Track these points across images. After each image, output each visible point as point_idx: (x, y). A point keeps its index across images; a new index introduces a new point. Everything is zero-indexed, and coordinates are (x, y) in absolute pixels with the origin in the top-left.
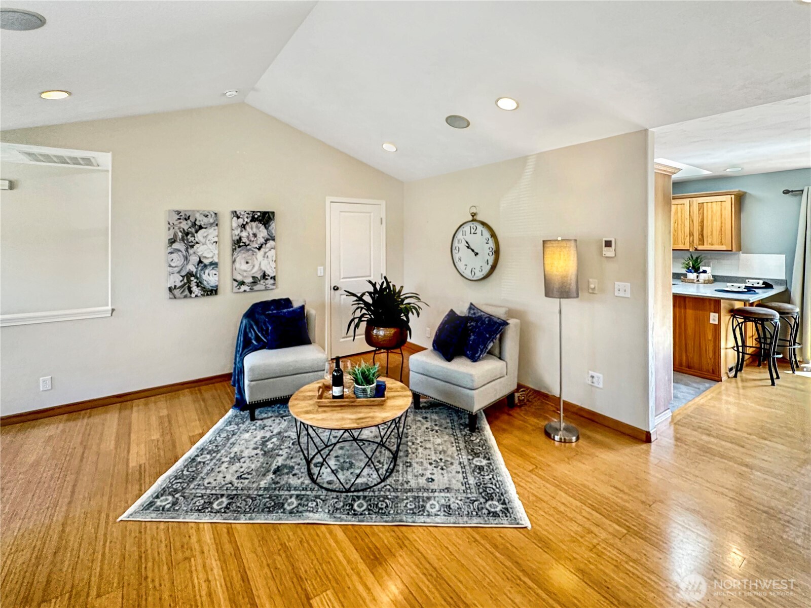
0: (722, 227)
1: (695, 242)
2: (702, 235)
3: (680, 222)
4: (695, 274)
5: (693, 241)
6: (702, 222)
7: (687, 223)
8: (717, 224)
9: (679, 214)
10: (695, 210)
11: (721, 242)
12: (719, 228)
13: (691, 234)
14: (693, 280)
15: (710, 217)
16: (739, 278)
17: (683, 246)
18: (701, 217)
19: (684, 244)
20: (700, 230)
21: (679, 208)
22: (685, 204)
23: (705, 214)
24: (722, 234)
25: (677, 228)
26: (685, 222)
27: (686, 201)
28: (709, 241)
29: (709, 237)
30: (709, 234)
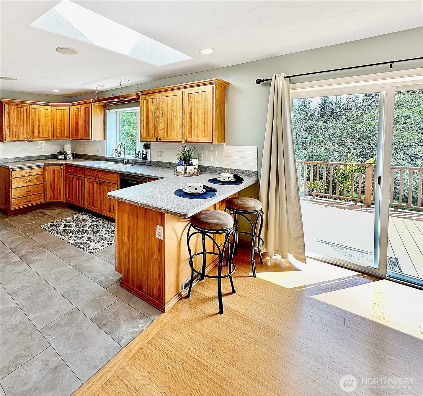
0: (205, 118)
1: (186, 133)
2: (191, 127)
4: (184, 167)
5: (184, 133)
6: (191, 113)
7: (180, 115)
8: (201, 116)
9: (175, 106)
10: (186, 101)
11: (205, 133)
12: (203, 120)
13: (183, 126)
16: (223, 169)
17: (176, 138)
18: (190, 108)
19: (178, 137)
20: (189, 121)
21: (174, 99)
22: (179, 95)
23: (193, 105)
24: (205, 126)
25: (173, 120)
26: (179, 113)
27: (179, 92)
28: (196, 133)
29: (196, 129)
30: (196, 126)
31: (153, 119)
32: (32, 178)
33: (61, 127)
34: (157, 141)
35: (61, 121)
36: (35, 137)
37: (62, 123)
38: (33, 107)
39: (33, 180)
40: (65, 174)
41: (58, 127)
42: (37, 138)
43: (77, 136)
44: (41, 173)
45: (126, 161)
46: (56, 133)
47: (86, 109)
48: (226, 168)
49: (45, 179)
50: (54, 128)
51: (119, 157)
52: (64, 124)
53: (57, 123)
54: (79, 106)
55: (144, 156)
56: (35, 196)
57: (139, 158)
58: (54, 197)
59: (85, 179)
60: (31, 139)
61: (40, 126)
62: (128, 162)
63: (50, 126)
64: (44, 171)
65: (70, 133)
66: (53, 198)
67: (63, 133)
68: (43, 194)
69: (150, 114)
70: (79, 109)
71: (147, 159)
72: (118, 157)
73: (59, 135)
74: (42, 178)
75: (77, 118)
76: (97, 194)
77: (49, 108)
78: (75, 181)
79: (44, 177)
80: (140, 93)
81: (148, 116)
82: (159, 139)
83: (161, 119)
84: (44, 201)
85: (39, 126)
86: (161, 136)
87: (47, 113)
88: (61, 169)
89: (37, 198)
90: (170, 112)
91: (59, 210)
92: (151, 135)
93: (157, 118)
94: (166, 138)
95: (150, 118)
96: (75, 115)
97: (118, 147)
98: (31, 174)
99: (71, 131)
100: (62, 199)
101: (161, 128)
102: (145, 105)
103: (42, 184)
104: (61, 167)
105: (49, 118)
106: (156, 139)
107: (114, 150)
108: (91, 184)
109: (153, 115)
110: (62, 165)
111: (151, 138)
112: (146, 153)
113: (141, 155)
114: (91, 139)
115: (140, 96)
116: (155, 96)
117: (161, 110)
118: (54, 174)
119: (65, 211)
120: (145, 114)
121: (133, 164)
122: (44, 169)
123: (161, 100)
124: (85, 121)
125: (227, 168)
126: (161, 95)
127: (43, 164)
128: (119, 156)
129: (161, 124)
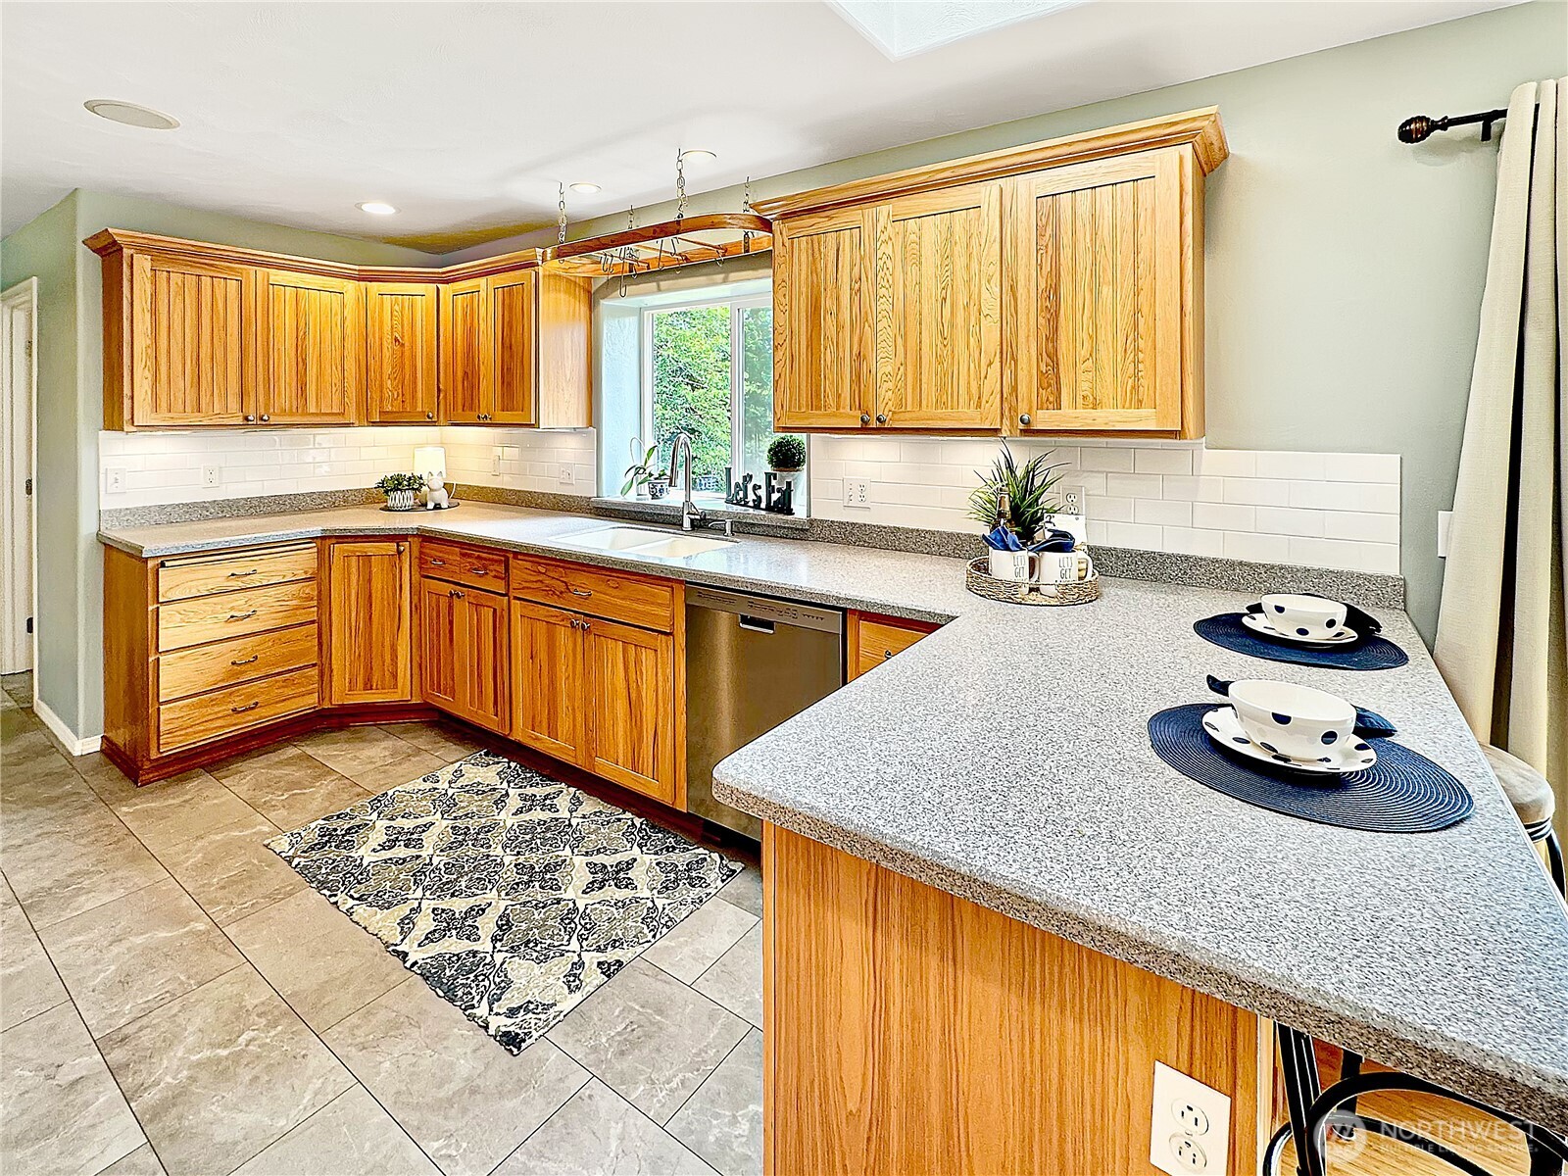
0: (1137, 311)
1: (1022, 389)
2: (1053, 358)
3: (962, 300)
4: (1024, 555)
5: (1015, 389)
6: (1053, 292)
7: (990, 302)
8: (1114, 303)
9: (960, 262)
10: (1022, 234)
11: (1135, 388)
12: (1124, 322)
13: (1007, 354)
14: (1016, 585)
15: (1084, 260)
16: (1198, 562)
17: (972, 411)
18: (1046, 268)
19: (979, 406)
20: (1044, 332)
21: (958, 229)
22: (984, 207)
23: (1066, 254)
24: (1137, 350)
25: (952, 325)
26: (985, 294)
27: (987, 193)
28: (1084, 387)
29: (1081, 367)
30: (1084, 353)
31: (839, 327)
32: (261, 600)
33: (403, 368)
34: (865, 429)
35: (403, 345)
36: (283, 412)
37: (407, 353)
38: (271, 278)
39: (268, 608)
40: (416, 577)
41: (388, 370)
42: (292, 414)
43: (471, 409)
44: (306, 573)
45: (692, 520)
46: (376, 396)
47: (510, 293)
48: (1215, 561)
49: (323, 599)
50: (372, 374)
51: (655, 502)
52: (413, 357)
53: (385, 350)
54: (482, 281)
55: (775, 496)
56: (277, 682)
57: (751, 504)
58: (366, 684)
59: (509, 602)
60: (262, 419)
61: (305, 364)
62: (703, 524)
63: (351, 366)
64: (320, 566)
65: (442, 395)
66: (360, 685)
67: (408, 397)
68: (315, 672)
69: (828, 303)
70: (483, 294)
71: (790, 512)
72: (650, 501)
73: (392, 406)
74: (312, 599)
75: (471, 332)
76: (567, 678)
77: (350, 287)
78: (462, 609)
79: (320, 592)
80: (778, 207)
81: (815, 310)
82: (878, 419)
83: (884, 323)
84: (321, 699)
85: (301, 361)
86: (884, 403)
87: (337, 307)
88: (400, 553)
89: (289, 692)
90: (931, 288)
91: (389, 743)
92: (831, 401)
93: (860, 320)
94: (914, 415)
95: (829, 325)
96: (465, 321)
97: (649, 455)
98: (256, 580)
99: (445, 387)
100: (404, 691)
101: (884, 364)
102: (802, 258)
103: (313, 622)
104: (398, 546)
105: (348, 331)
106: (862, 419)
107: (633, 471)
108: (541, 629)
109: (841, 307)
110: (404, 537)
111: (834, 415)
112: (789, 484)
113: (762, 493)
114: (533, 422)
115: (775, 224)
116: (853, 215)
117: (885, 283)
118: (370, 581)
119: (418, 751)
120: (802, 305)
121: (728, 531)
122: (324, 560)
123: (884, 237)
124: (507, 344)
125: (1221, 557)
126: (885, 209)
127: (316, 530)
128: (654, 497)
129: (885, 349)
